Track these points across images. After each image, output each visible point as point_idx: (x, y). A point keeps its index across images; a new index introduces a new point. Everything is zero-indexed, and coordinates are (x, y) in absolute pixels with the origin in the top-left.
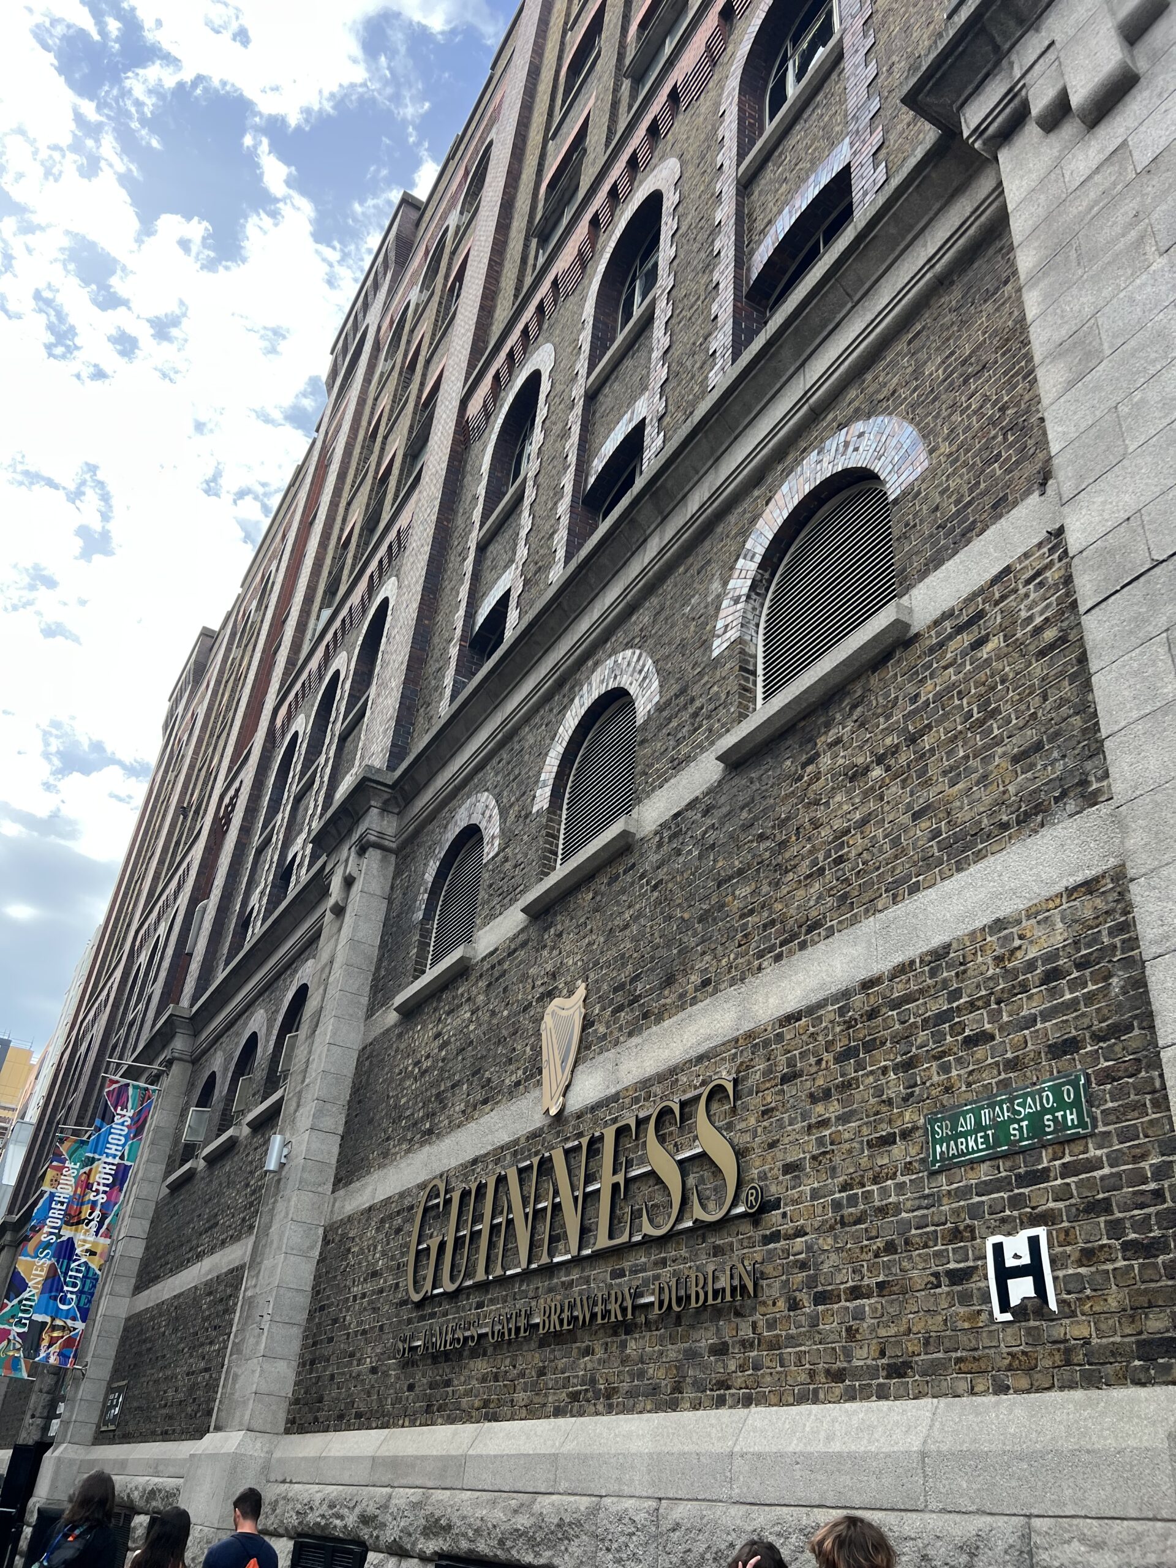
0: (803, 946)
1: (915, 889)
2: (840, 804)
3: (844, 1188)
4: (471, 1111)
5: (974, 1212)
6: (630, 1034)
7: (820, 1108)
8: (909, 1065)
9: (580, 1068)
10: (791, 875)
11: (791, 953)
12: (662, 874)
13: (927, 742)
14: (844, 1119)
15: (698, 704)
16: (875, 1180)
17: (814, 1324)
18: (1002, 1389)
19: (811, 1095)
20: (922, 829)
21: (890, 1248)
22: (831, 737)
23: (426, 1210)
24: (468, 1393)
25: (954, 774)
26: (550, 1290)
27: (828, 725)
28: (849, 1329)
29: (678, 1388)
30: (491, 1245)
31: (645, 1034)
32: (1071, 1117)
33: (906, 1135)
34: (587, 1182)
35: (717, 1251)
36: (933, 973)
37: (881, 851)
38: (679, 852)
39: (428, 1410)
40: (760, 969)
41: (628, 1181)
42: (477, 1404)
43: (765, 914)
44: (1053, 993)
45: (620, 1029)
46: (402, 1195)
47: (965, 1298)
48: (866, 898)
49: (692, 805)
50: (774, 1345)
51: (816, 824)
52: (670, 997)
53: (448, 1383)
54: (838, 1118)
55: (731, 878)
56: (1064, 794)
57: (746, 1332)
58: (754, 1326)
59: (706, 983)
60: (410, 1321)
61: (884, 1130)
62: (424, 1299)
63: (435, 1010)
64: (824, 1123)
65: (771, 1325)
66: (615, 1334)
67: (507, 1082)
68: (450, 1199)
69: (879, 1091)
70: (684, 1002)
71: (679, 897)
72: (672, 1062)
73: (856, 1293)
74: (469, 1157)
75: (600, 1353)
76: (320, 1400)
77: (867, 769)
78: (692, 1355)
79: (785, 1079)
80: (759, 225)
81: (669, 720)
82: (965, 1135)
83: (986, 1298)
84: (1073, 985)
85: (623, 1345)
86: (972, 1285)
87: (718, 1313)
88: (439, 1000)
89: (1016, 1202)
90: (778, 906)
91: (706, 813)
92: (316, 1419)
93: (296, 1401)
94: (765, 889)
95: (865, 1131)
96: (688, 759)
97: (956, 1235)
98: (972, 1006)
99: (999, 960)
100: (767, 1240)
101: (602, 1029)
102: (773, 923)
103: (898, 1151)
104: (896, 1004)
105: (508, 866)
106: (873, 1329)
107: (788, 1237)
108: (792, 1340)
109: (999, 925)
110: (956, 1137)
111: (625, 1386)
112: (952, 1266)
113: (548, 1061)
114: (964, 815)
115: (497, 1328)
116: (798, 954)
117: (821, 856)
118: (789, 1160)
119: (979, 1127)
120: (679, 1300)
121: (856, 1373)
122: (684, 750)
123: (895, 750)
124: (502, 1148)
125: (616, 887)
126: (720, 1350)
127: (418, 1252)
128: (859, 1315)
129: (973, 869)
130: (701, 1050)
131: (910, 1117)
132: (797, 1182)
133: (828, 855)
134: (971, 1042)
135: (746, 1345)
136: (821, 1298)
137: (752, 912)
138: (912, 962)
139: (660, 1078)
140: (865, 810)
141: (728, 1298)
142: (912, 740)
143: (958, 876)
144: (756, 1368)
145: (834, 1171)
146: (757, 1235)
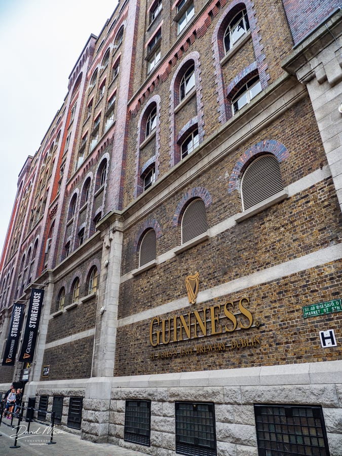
0: (265, 268)
1: (295, 257)
2: (273, 236)
3: (282, 321)
4: (164, 302)
5: (316, 326)
6: (215, 285)
7: (274, 304)
8: (297, 296)
9: (199, 293)
10: (260, 251)
11: (262, 269)
12: (220, 247)
13: (295, 224)
14: (280, 307)
15: (225, 205)
16: (290, 320)
17: (276, 349)
18: (325, 360)
19: (271, 301)
20: (296, 244)
21: (295, 334)
22: (268, 219)
23: (153, 325)
24: (176, 366)
25: (304, 232)
26: (198, 343)
27: (267, 216)
28: (286, 350)
29: (240, 363)
30: (177, 333)
31: (220, 286)
32: (338, 308)
33: (297, 311)
34: (207, 318)
35: (248, 335)
36: (302, 276)
37: (285, 247)
38: (224, 242)
39: (163, 370)
40: (253, 272)
41: (219, 319)
42: (179, 368)
43: (253, 260)
44: (332, 282)
45: (211, 284)
46: (143, 321)
47: (315, 343)
48: (282, 258)
49: (227, 230)
50: (266, 354)
51: (266, 240)
52: (226, 277)
53: (168, 364)
55: (242, 250)
56: (332, 240)
57: (258, 351)
58: (260, 350)
59: (237, 275)
60: (152, 350)
61: (292, 309)
62: (157, 345)
63: (146, 275)
64: (275, 308)
66: (220, 352)
67: (175, 295)
68: (162, 322)
69: (289, 301)
70: (230, 279)
71: (226, 253)
72: (230, 293)
73: (287, 343)
74: (166, 312)
75: (216, 357)
76: (125, 369)
77: (279, 228)
78: (243, 356)
79: (263, 298)
80: (229, 78)
81: (216, 208)
82: (313, 311)
83: (320, 343)
84: (337, 281)
85: (223, 355)
86: (317, 341)
87: (249, 348)
88: (147, 273)
89: (326, 325)
90: (257, 258)
91: (232, 233)
92: (124, 373)
93: (116, 369)
94: (252, 253)
95: (286, 309)
96: (224, 219)
97: (312, 331)
98: (312, 284)
99: (318, 274)
100: (261, 332)
101: (205, 284)
102: (256, 262)
103: (296, 314)
104: (292, 283)
105: (165, 240)
106: (292, 350)
107: (267, 332)
108: (271, 353)
109: (318, 267)
110: (310, 311)
111: (225, 363)
112: (311, 337)
113: (189, 291)
114: (307, 242)
115: (183, 352)
116: (264, 270)
117: (268, 247)
118: (266, 315)
119: (316, 309)
120: (239, 345)
121: (288, 359)
122: (222, 216)
123: (287, 224)
124: (177, 311)
125: (204, 249)
126: (252, 355)
127: (153, 335)
128: (288, 347)
129: (310, 254)
130: (238, 290)
131: (298, 307)
132: (269, 320)
133: (270, 247)
134: (312, 292)
135: (257, 354)
136: (278, 344)
137: (249, 259)
138: (296, 274)
139: (226, 296)
140: (280, 238)
141: (253, 344)
142: (291, 222)
143: (306, 255)
144: (262, 358)
145: (279, 318)
146: (259, 331)
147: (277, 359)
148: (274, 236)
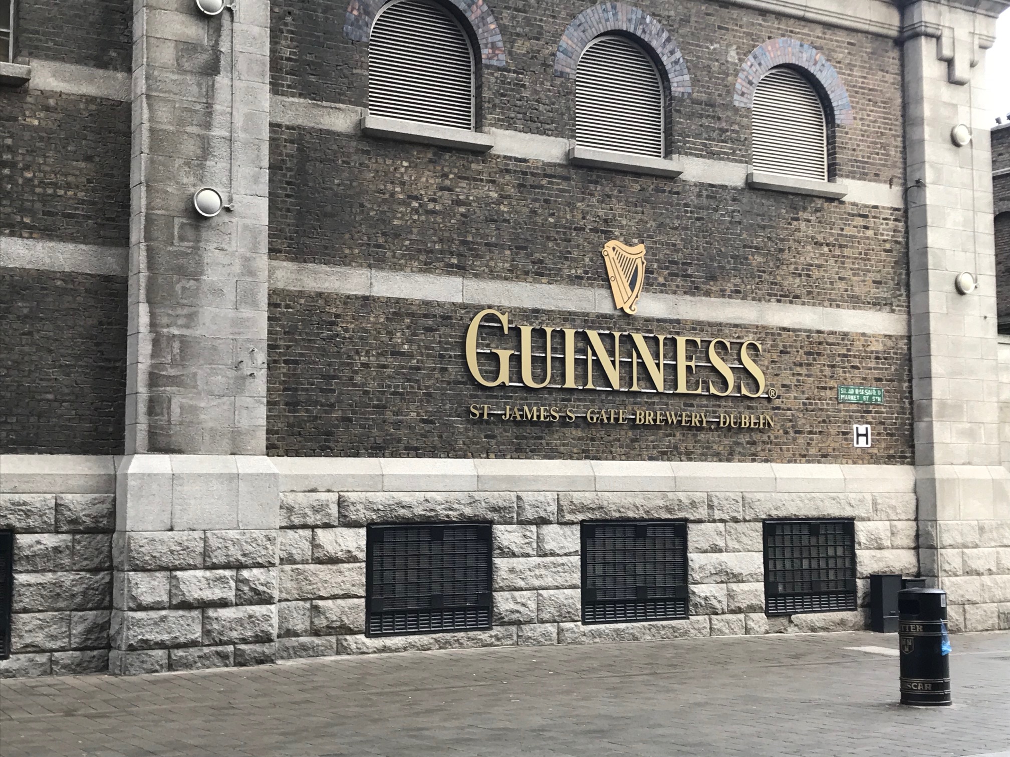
0: (791, 302)
1: (838, 306)
2: (810, 252)
3: (807, 399)
5: (851, 417)
7: (798, 369)
8: (833, 366)
9: (645, 294)
10: (785, 267)
11: (784, 302)
14: (808, 376)
15: (724, 125)
16: (819, 400)
17: (794, 439)
18: (854, 463)
19: (794, 363)
20: (841, 285)
21: (824, 421)
22: (806, 215)
23: (480, 326)
27: (805, 209)
28: (808, 443)
29: (731, 454)
31: (698, 298)
32: (879, 399)
33: (831, 388)
35: (749, 408)
36: (843, 339)
37: (826, 283)
38: (715, 210)
41: (696, 366)
43: (772, 277)
44: (877, 363)
45: (678, 286)
47: (846, 439)
48: (820, 298)
49: (723, 187)
50: (776, 444)
52: (714, 287)
53: (541, 438)
54: (806, 375)
55: (751, 247)
57: (765, 438)
58: (769, 437)
59: (738, 292)
61: (823, 385)
62: (501, 386)
63: (432, 162)
65: (776, 438)
67: (566, 271)
68: (518, 329)
69: (821, 371)
70: (722, 294)
72: (718, 320)
73: (811, 432)
74: (529, 306)
75: (678, 435)
77: (821, 245)
78: (738, 444)
79: (781, 352)
81: (701, 116)
82: (850, 394)
83: (853, 440)
84: (883, 363)
85: (695, 436)
86: (848, 436)
88: (438, 156)
89: (862, 417)
90: (779, 278)
91: (734, 200)
94: (771, 265)
95: (816, 382)
96: (718, 156)
97: (845, 422)
98: (855, 356)
99: (864, 346)
100: (774, 409)
101: (661, 280)
102: (776, 284)
103: (828, 393)
104: (828, 344)
106: (817, 444)
107: (783, 410)
108: (785, 444)
109: (864, 335)
110: (847, 394)
111: (700, 452)
112: (843, 430)
113: (615, 278)
114: (856, 290)
116: (788, 305)
117: (800, 267)
118: (785, 383)
119: (854, 393)
120: (735, 423)
121: (810, 456)
122: (715, 147)
123: (834, 246)
124: (570, 313)
126: (752, 443)
129: (858, 311)
131: (832, 383)
132: (788, 391)
133: (803, 270)
134: (853, 367)
135: (764, 442)
136: (796, 432)
137: (764, 272)
138: (836, 332)
139: (710, 324)
140: (820, 261)
141: (760, 426)
143: (853, 311)
144: (770, 451)
145: (803, 392)
146: (770, 406)
147: (794, 455)
148: (810, 254)
